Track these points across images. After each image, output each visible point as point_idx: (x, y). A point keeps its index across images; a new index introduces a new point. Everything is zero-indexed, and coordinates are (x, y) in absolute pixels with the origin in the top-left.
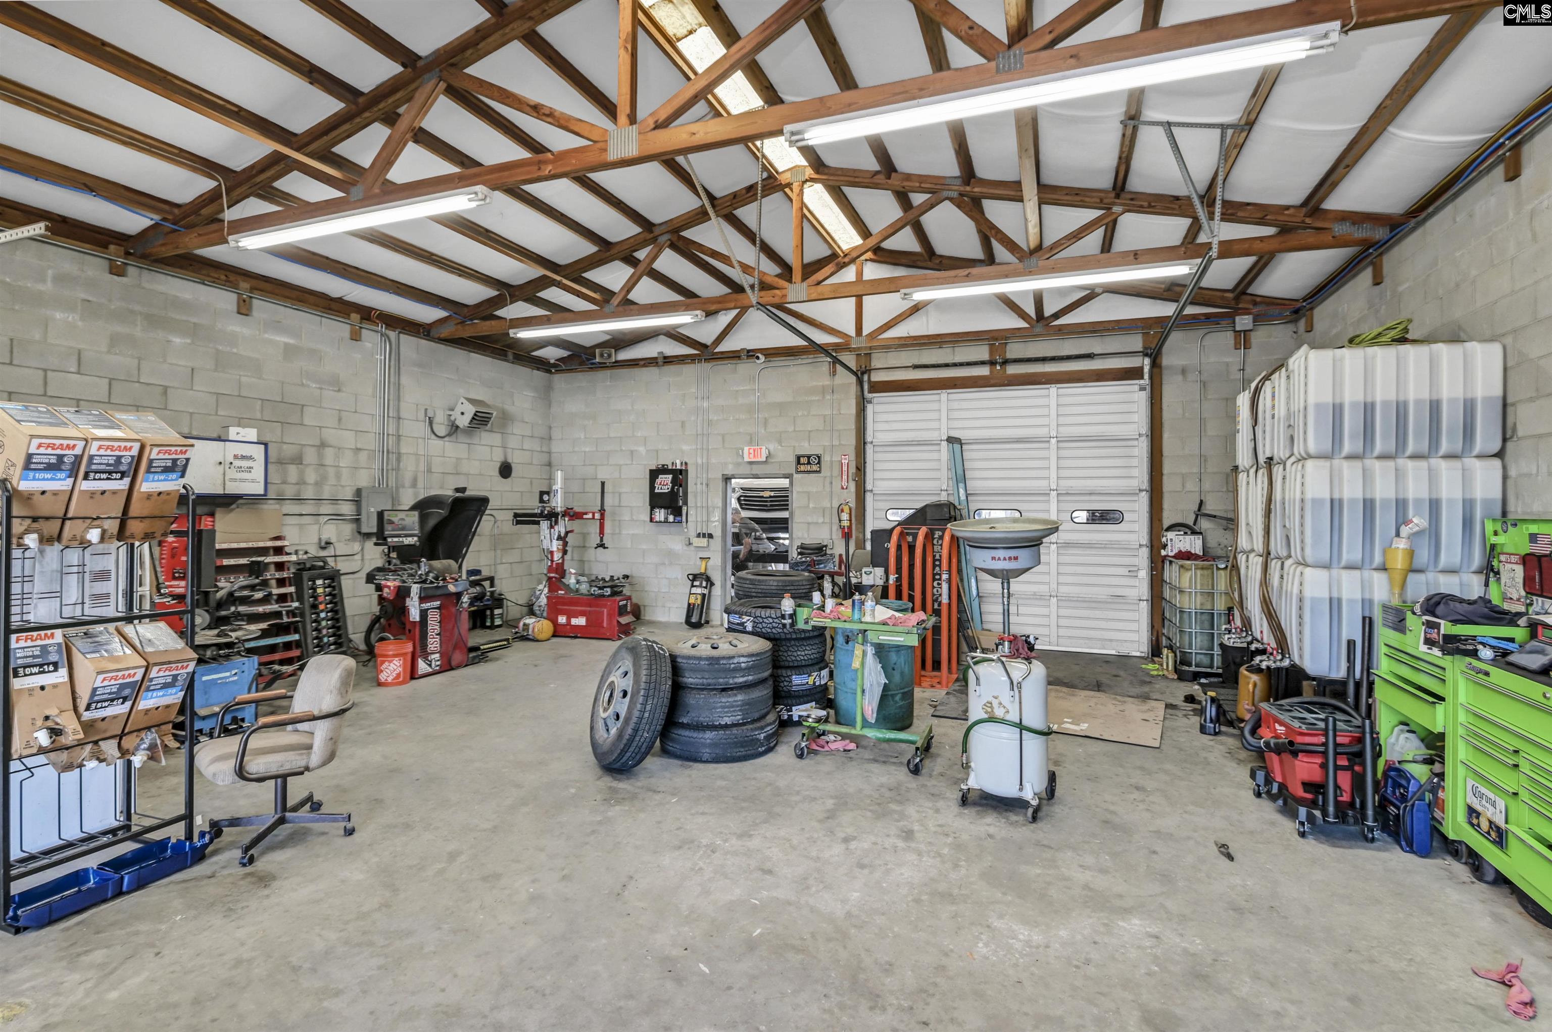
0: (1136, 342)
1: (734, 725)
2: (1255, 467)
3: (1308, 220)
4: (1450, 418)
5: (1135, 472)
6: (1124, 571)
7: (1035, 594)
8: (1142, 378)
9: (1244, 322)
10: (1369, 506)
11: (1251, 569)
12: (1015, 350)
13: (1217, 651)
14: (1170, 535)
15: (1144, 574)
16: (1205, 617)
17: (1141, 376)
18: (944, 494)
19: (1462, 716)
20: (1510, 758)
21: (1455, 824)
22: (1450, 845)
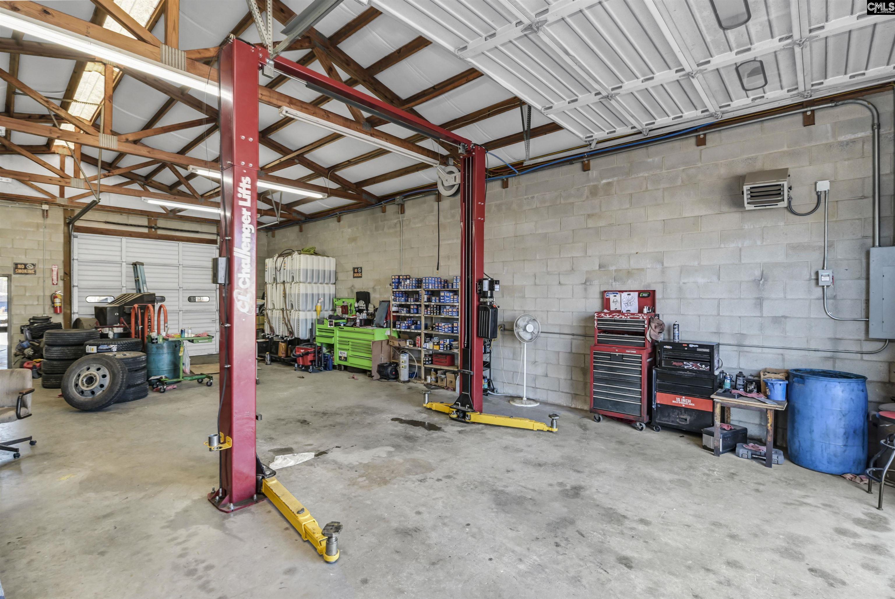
0: (214, 229)
2: (275, 283)
3: (287, 210)
4: (328, 275)
6: (209, 322)
10: (307, 295)
12: (161, 223)
17: (216, 243)
18: (125, 288)
19: (338, 339)
20: (348, 343)
21: (337, 362)
22: (334, 367)
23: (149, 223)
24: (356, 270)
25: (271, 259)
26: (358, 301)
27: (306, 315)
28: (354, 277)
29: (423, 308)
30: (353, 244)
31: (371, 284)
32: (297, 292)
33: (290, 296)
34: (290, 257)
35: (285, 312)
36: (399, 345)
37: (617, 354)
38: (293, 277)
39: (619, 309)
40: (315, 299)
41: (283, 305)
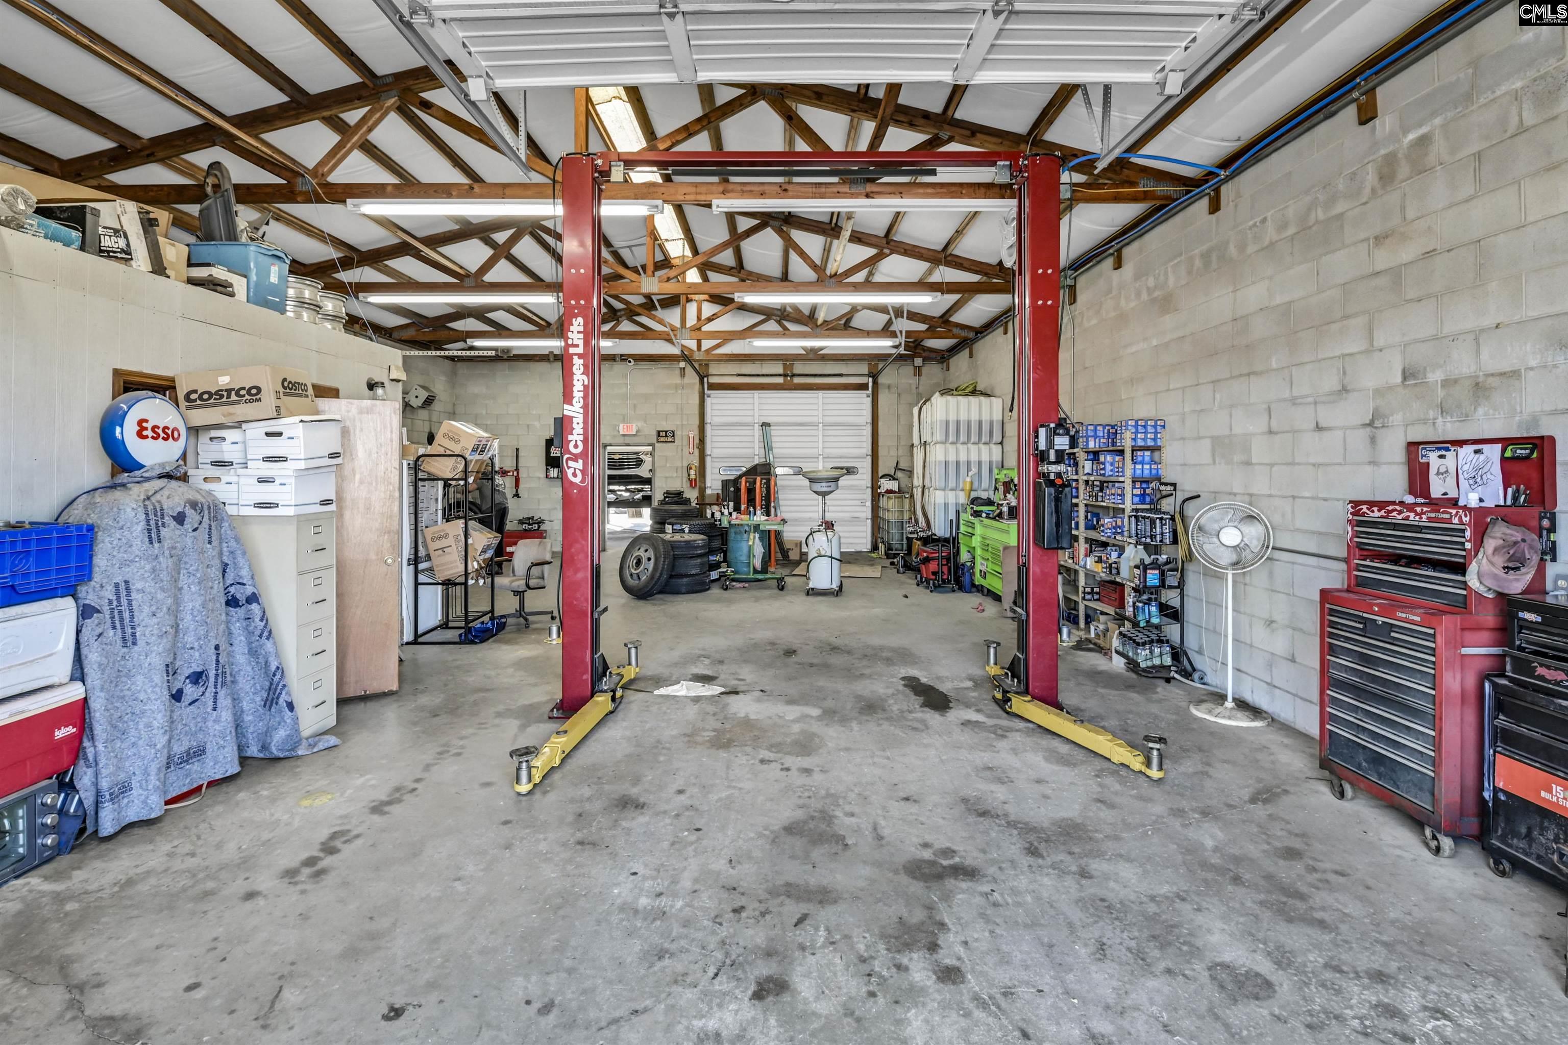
0: (864, 368)
1: (697, 575)
2: (920, 445)
4: (986, 428)
6: (858, 503)
8: (867, 389)
9: (918, 361)
11: (917, 493)
12: (799, 368)
14: (882, 480)
15: (869, 504)
16: (899, 524)
18: (755, 457)
19: (979, 539)
20: (987, 548)
21: (976, 579)
22: (973, 588)
23: (784, 369)
25: (917, 408)
27: (946, 497)
32: (934, 459)
37: (1380, 620)
38: (932, 435)
39: (1453, 494)
40: (963, 469)
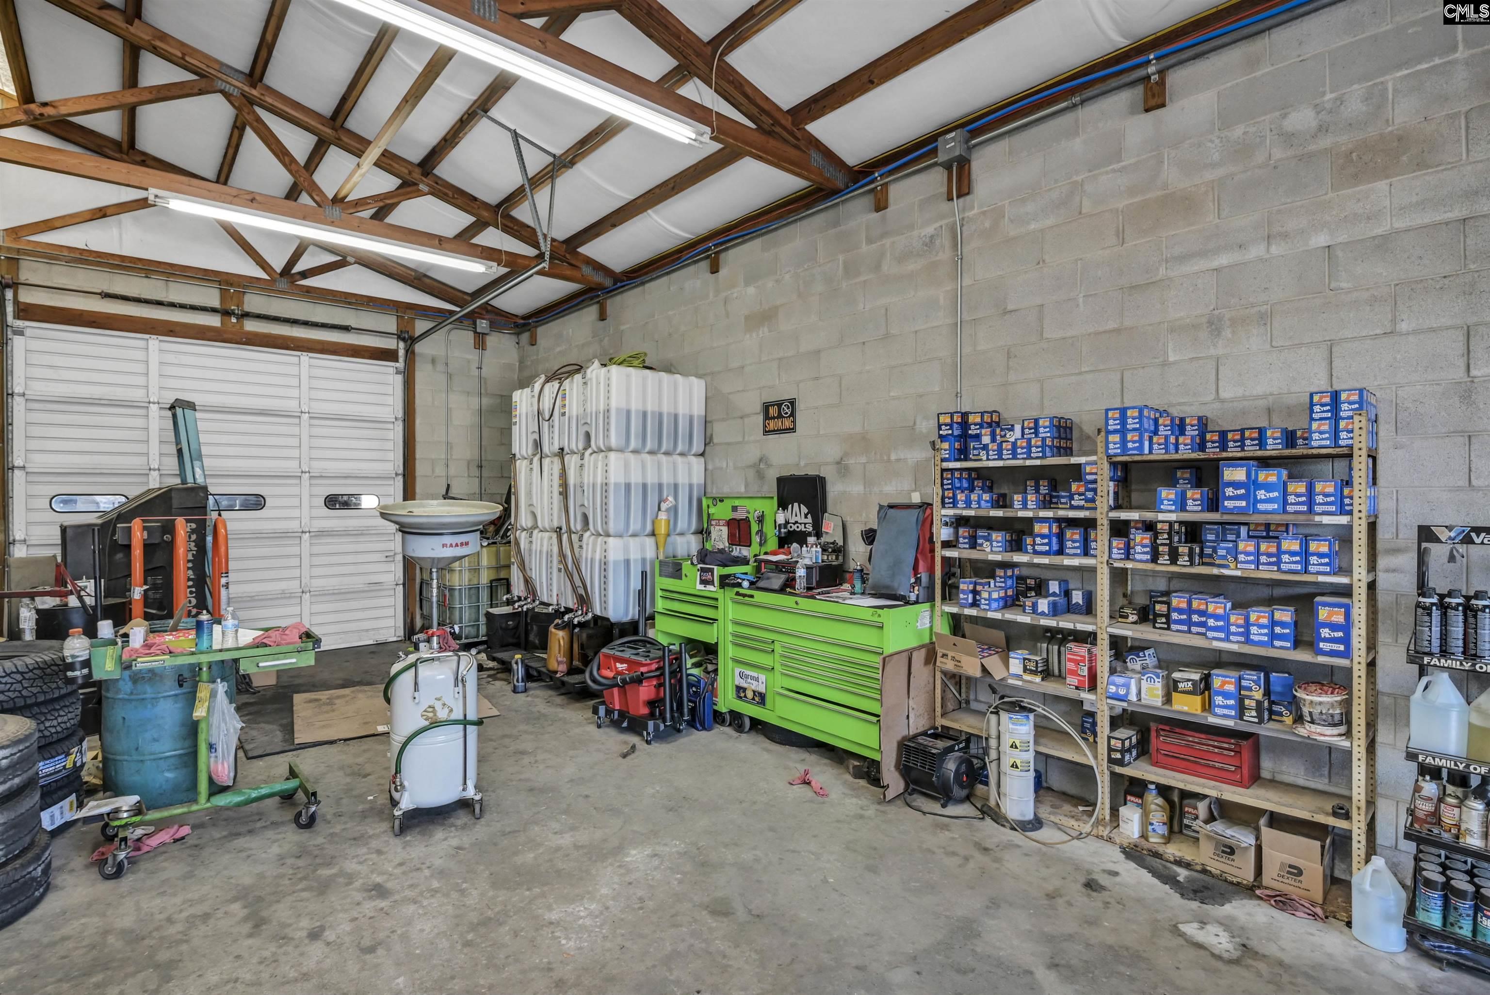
0: (390, 324)
2: (538, 456)
3: (568, 256)
5: (391, 456)
6: (380, 557)
7: (283, 592)
8: (397, 361)
9: (483, 325)
13: (483, 620)
16: (473, 591)
17: (396, 360)
18: (155, 474)
19: (731, 628)
20: (769, 648)
21: (726, 701)
22: (718, 718)
23: (223, 300)
24: (773, 411)
25: (527, 391)
26: (783, 504)
27: (626, 549)
28: (766, 432)
29: (1102, 533)
30: (764, 331)
31: (832, 451)
32: (599, 481)
33: (579, 490)
34: (578, 377)
35: (565, 537)
36: (984, 669)
38: (588, 435)
40: (652, 499)
41: (559, 518)
